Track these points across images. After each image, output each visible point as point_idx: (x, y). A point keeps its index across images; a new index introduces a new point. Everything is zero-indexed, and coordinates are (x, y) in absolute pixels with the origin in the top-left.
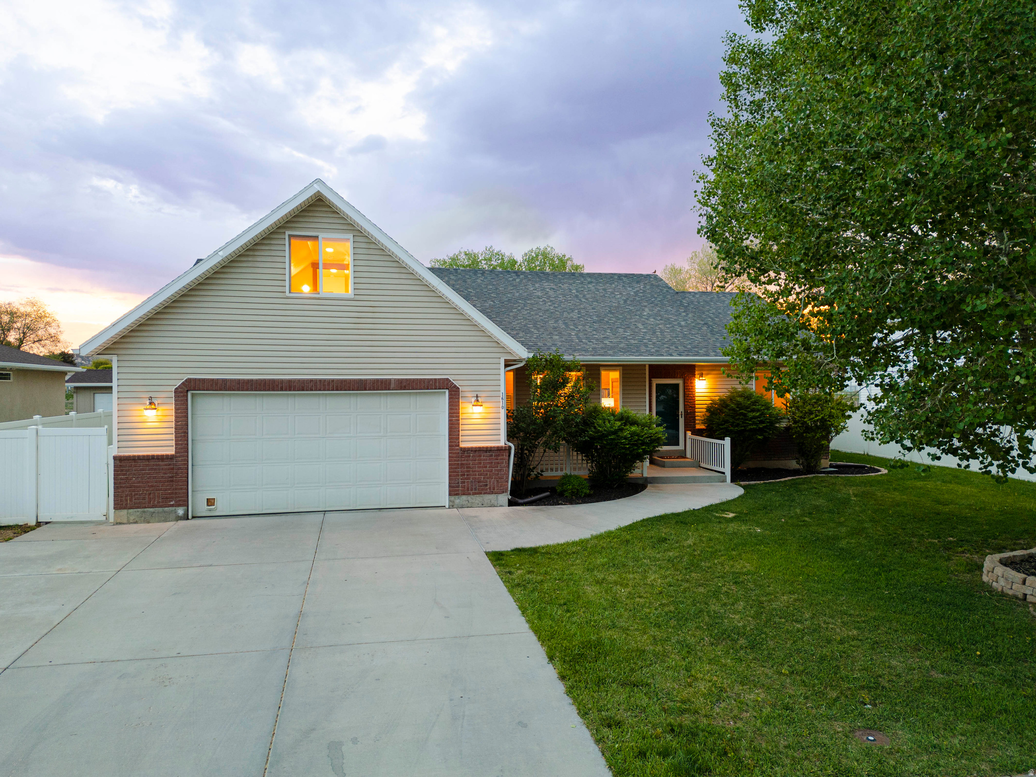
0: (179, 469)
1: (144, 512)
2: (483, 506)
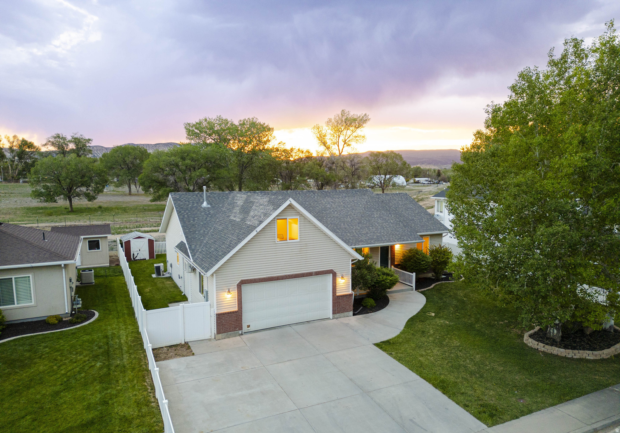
0: (239, 316)
1: (227, 334)
2: (344, 317)
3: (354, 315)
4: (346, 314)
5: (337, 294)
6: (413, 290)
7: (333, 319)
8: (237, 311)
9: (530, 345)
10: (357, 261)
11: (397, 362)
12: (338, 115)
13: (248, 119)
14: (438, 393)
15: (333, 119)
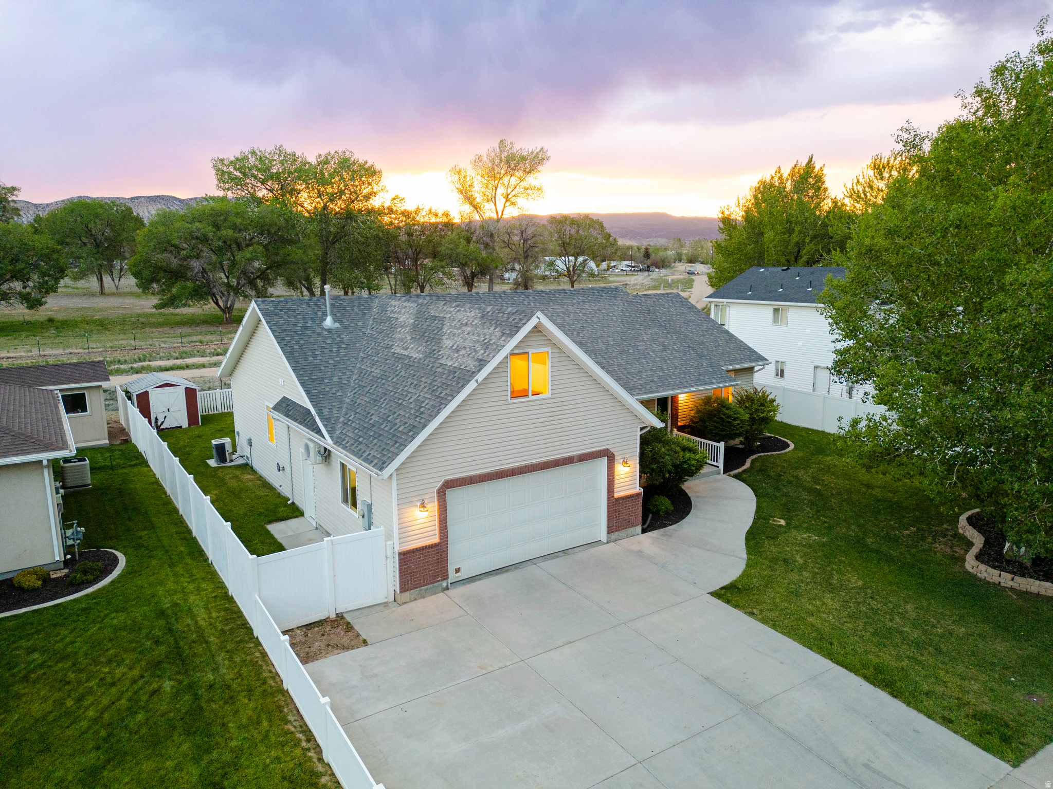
0: (443, 551)
1: (420, 590)
2: (627, 537)
3: (644, 531)
4: (630, 531)
5: (616, 495)
6: (719, 473)
7: (607, 543)
8: (439, 543)
9: (983, 575)
10: (648, 429)
11: (773, 631)
12: (494, 149)
13: (336, 152)
14: (882, 695)
15: (485, 156)
